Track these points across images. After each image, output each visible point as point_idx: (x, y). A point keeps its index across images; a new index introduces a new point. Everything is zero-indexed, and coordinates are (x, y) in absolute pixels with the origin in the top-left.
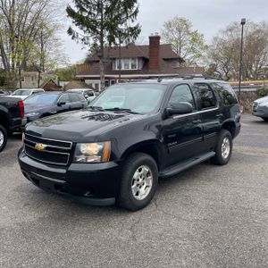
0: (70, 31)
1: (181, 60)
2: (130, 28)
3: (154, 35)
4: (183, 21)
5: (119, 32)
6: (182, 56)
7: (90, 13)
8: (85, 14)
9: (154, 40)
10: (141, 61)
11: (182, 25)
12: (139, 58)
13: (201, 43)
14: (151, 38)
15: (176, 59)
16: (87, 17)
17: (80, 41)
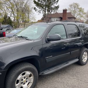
0: (35, 9)
1: (75, 18)
2: (56, 7)
3: (65, 9)
4: (76, 4)
5: (51, 8)
6: (75, 17)
7: (41, 2)
8: (40, 2)
9: (65, 11)
10: (60, 19)
11: (76, 5)
12: (59, 18)
13: (83, 12)
14: (63, 10)
15: (73, 18)
16: (40, 3)
17: (38, 12)
